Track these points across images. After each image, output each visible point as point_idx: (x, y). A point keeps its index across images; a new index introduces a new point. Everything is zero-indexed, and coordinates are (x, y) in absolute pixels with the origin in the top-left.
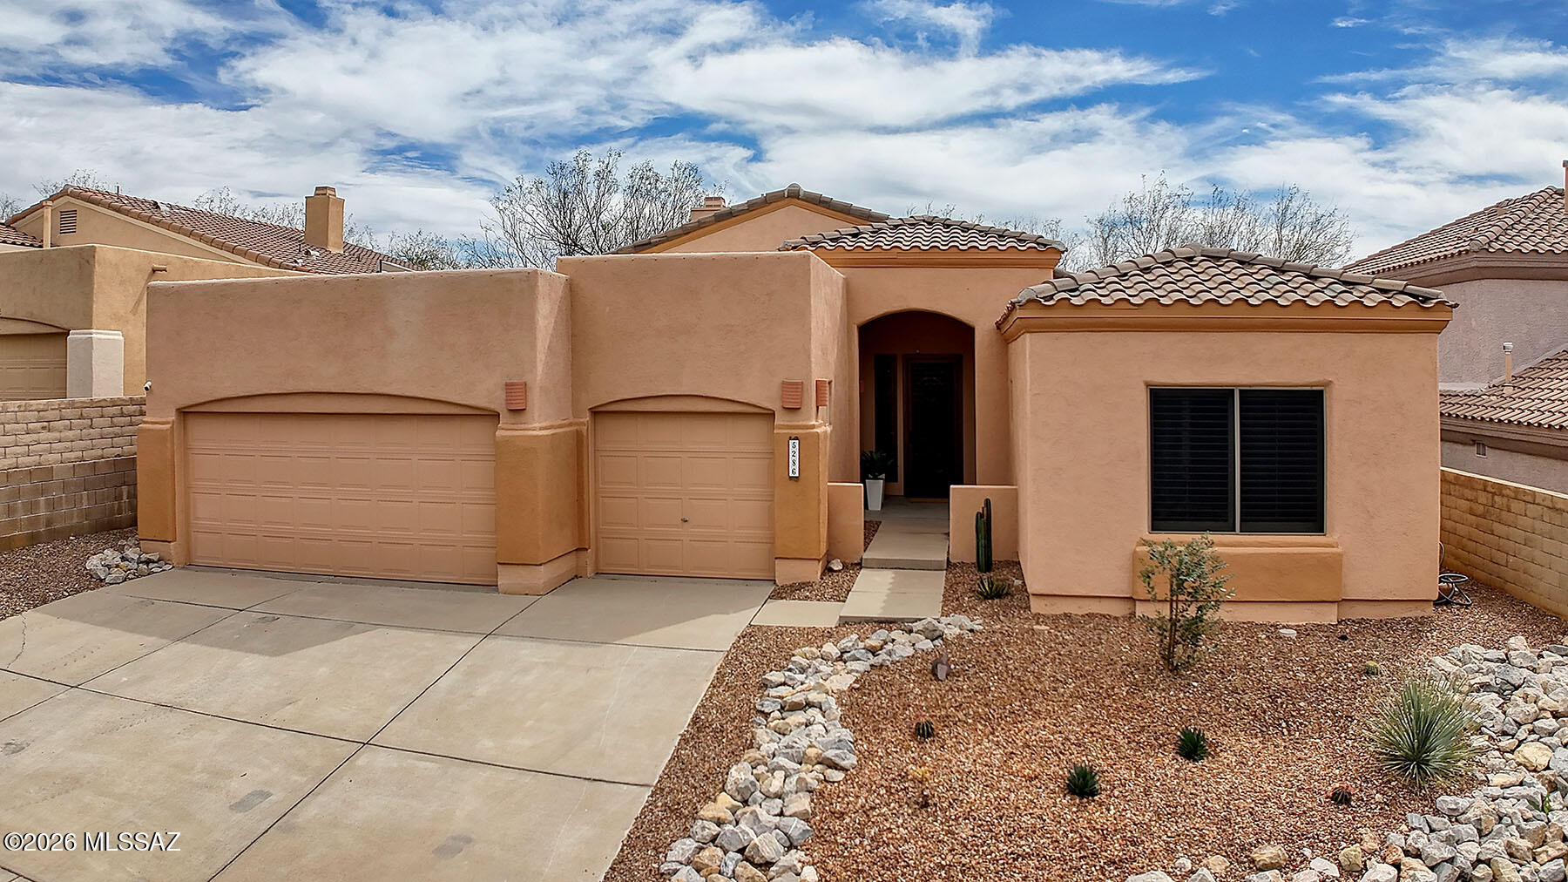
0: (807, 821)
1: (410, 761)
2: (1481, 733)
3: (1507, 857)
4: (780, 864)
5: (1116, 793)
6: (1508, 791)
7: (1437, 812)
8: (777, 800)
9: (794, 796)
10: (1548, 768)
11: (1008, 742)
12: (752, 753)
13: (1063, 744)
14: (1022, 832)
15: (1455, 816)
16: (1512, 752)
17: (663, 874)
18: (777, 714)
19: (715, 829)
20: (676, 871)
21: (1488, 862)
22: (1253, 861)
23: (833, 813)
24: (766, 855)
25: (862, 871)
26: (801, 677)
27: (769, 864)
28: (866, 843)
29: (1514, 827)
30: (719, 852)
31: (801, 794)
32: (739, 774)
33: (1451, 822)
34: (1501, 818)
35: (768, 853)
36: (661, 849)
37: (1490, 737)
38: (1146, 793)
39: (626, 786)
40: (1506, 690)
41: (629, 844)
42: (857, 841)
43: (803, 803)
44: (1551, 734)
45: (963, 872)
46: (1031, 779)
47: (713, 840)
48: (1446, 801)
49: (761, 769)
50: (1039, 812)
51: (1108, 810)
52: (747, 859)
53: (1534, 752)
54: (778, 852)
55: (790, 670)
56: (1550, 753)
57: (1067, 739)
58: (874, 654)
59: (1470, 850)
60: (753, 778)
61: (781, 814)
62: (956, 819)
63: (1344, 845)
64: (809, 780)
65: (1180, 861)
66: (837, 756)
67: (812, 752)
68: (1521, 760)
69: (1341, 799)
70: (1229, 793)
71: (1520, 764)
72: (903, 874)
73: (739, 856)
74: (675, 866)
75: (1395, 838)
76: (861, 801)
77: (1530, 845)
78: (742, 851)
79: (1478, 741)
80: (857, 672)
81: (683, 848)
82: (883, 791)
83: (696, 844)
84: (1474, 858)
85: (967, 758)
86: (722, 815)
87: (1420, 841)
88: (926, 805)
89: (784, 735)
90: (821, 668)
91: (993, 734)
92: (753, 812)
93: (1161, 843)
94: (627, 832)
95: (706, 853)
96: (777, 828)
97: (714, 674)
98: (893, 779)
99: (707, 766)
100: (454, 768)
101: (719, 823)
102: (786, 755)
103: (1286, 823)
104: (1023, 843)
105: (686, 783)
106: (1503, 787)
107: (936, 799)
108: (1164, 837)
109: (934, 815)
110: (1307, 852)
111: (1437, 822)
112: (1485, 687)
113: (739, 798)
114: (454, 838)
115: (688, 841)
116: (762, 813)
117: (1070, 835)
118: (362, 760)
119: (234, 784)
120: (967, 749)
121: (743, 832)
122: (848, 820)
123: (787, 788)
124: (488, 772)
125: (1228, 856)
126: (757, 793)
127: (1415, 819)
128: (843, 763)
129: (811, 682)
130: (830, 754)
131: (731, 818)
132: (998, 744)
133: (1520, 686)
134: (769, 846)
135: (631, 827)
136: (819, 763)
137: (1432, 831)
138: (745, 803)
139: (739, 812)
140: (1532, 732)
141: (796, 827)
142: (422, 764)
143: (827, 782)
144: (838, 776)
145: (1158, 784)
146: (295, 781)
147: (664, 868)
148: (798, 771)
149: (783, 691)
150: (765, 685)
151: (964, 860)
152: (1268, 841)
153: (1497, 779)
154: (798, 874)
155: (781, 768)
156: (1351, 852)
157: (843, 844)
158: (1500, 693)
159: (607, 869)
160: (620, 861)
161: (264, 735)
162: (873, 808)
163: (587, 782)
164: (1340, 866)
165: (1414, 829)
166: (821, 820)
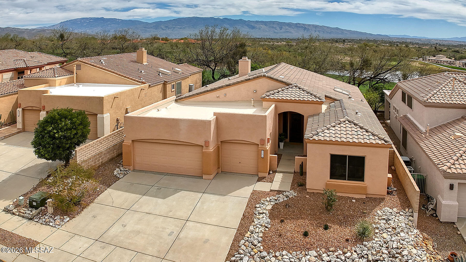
0: (262, 238)
1: (196, 224)
2: (379, 229)
3: (371, 254)
4: (257, 246)
5: (311, 236)
6: (377, 242)
7: (363, 245)
8: (257, 233)
9: (260, 233)
10: (386, 239)
11: (296, 224)
12: (253, 224)
13: (305, 225)
14: (295, 242)
15: (365, 246)
16: (382, 234)
17: (239, 246)
18: (258, 214)
19: (247, 239)
20: (241, 246)
21: (367, 255)
22: (329, 250)
23: (266, 237)
24: (255, 244)
25: (270, 247)
26: (262, 205)
27: (256, 245)
28: (271, 242)
29: (375, 249)
30: (248, 243)
31: (261, 233)
32: (251, 228)
33: (364, 246)
34: (373, 247)
35: (256, 244)
36: (239, 241)
37: (380, 230)
38: (316, 236)
39: (232, 229)
40: (387, 220)
41: (234, 240)
42: (269, 242)
43: (261, 235)
44: (390, 232)
45: (285, 249)
46: (298, 232)
47: (247, 240)
48: (364, 243)
49: (255, 227)
50: (298, 238)
51: (309, 239)
52: (252, 244)
53: (385, 235)
54: (257, 243)
55: (260, 204)
56: (388, 236)
57: (306, 224)
58: (276, 201)
59: (365, 252)
60: (253, 229)
61: (258, 236)
62: (285, 239)
63: (345, 248)
64: (262, 230)
65: (318, 249)
66: (267, 226)
67: (263, 224)
68: (382, 236)
69: (347, 240)
70: (329, 237)
71: (382, 237)
72: (276, 248)
73: (251, 244)
74: (241, 245)
75: (353, 248)
76: (271, 234)
77: (376, 253)
78: (251, 243)
79: (377, 231)
80: (273, 205)
81: (242, 242)
82: (274, 233)
83: (245, 241)
84: (365, 254)
85: (288, 227)
86: (249, 236)
87: (357, 250)
88: (281, 236)
89: (259, 220)
90: (266, 203)
91: (293, 222)
92: (254, 236)
93: (316, 246)
94: (233, 238)
95: (246, 243)
96: (257, 239)
97: (247, 204)
98: (276, 230)
99: (246, 225)
100: (204, 225)
101: (248, 237)
102: (259, 225)
103: (337, 244)
104: (294, 244)
105: (242, 229)
106: (376, 241)
107: (282, 235)
108: (317, 245)
109: (282, 238)
110: (338, 249)
111: (361, 246)
112: (384, 219)
113: (251, 232)
114: (206, 240)
115: (243, 241)
116: (255, 236)
117: (302, 243)
118: (187, 224)
119: (167, 230)
120: (289, 225)
121: (252, 240)
122: (268, 238)
123: (259, 231)
124: (209, 226)
125: (325, 249)
126: (254, 232)
127: (358, 246)
128: (268, 227)
129: (264, 207)
130: (266, 225)
131: (250, 237)
132: (294, 224)
133: (390, 220)
134: (256, 242)
135: (234, 237)
136: (264, 226)
137: (361, 248)
138: (252, 233)
139: (251, 235)
140: (387, 231)
141: (260, 239)
142: (198, 225)
143: (265, 230)
144: (267, 229)
145: (318, 234)
146: (177, 229)
147: (240, 245)
148: (261, 228)
149: (259, 209)
150: (256, 207)
151: (285, 247)
152: (332, 247)
153: (376, 239)
154: (260, 248)
155: (258, 227)
156: (345, 250)
157: (267, 242)
158: (386, 221)
159: (231, 245)
160: (232, 243)
161: (169, 219)
162: (272, 236)
163: (226, 228)
164: (343, 252)
165: (357, 247)
166: (264, 238)
